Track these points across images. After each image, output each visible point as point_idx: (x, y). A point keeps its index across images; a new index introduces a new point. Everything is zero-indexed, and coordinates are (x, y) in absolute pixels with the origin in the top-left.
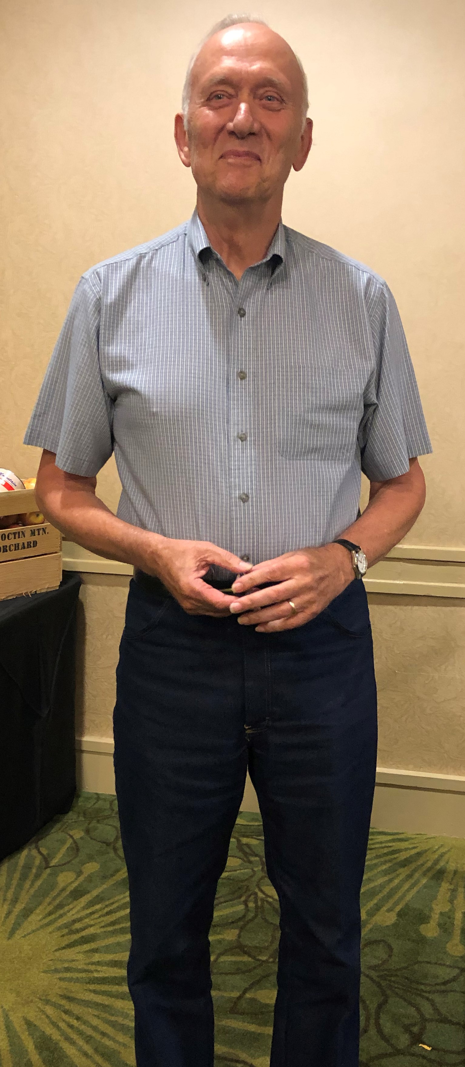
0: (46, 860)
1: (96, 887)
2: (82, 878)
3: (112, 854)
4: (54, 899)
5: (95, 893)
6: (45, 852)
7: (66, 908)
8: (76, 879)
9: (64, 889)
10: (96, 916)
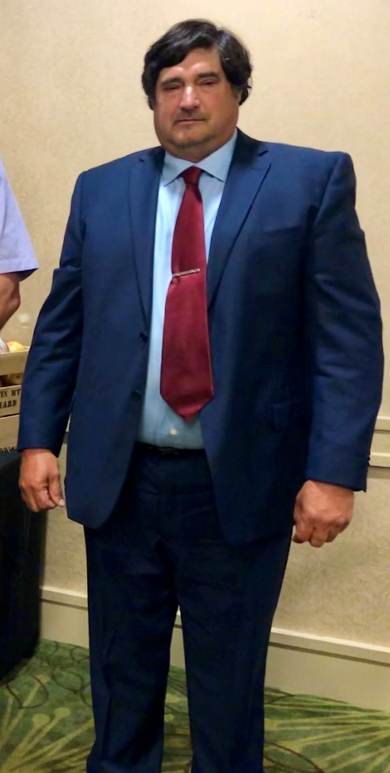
0: (19, 701)
1: (70, 731)
2: (55, 722)
3: (81, 703)
4: (33, 738)
5: (70, 737)
6: (17, 693)
7: (46, 749)
8: (50, 722)
9: (39, 731)
10: (75, 759)
